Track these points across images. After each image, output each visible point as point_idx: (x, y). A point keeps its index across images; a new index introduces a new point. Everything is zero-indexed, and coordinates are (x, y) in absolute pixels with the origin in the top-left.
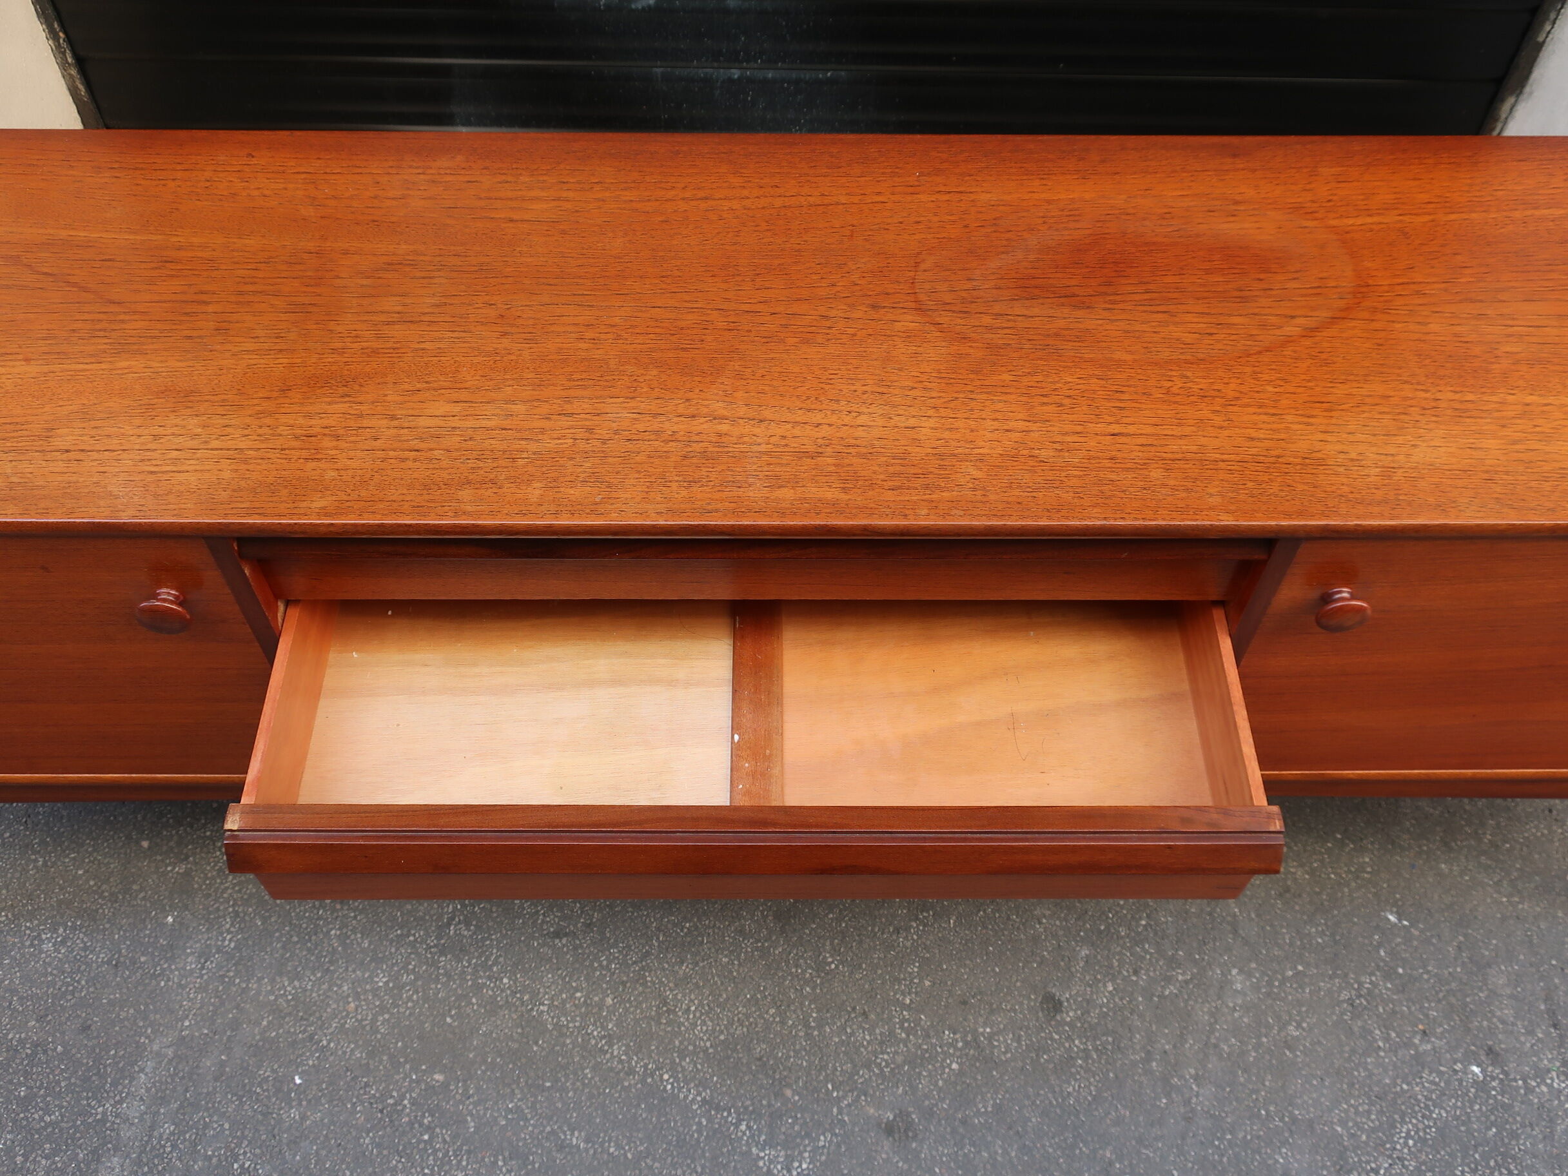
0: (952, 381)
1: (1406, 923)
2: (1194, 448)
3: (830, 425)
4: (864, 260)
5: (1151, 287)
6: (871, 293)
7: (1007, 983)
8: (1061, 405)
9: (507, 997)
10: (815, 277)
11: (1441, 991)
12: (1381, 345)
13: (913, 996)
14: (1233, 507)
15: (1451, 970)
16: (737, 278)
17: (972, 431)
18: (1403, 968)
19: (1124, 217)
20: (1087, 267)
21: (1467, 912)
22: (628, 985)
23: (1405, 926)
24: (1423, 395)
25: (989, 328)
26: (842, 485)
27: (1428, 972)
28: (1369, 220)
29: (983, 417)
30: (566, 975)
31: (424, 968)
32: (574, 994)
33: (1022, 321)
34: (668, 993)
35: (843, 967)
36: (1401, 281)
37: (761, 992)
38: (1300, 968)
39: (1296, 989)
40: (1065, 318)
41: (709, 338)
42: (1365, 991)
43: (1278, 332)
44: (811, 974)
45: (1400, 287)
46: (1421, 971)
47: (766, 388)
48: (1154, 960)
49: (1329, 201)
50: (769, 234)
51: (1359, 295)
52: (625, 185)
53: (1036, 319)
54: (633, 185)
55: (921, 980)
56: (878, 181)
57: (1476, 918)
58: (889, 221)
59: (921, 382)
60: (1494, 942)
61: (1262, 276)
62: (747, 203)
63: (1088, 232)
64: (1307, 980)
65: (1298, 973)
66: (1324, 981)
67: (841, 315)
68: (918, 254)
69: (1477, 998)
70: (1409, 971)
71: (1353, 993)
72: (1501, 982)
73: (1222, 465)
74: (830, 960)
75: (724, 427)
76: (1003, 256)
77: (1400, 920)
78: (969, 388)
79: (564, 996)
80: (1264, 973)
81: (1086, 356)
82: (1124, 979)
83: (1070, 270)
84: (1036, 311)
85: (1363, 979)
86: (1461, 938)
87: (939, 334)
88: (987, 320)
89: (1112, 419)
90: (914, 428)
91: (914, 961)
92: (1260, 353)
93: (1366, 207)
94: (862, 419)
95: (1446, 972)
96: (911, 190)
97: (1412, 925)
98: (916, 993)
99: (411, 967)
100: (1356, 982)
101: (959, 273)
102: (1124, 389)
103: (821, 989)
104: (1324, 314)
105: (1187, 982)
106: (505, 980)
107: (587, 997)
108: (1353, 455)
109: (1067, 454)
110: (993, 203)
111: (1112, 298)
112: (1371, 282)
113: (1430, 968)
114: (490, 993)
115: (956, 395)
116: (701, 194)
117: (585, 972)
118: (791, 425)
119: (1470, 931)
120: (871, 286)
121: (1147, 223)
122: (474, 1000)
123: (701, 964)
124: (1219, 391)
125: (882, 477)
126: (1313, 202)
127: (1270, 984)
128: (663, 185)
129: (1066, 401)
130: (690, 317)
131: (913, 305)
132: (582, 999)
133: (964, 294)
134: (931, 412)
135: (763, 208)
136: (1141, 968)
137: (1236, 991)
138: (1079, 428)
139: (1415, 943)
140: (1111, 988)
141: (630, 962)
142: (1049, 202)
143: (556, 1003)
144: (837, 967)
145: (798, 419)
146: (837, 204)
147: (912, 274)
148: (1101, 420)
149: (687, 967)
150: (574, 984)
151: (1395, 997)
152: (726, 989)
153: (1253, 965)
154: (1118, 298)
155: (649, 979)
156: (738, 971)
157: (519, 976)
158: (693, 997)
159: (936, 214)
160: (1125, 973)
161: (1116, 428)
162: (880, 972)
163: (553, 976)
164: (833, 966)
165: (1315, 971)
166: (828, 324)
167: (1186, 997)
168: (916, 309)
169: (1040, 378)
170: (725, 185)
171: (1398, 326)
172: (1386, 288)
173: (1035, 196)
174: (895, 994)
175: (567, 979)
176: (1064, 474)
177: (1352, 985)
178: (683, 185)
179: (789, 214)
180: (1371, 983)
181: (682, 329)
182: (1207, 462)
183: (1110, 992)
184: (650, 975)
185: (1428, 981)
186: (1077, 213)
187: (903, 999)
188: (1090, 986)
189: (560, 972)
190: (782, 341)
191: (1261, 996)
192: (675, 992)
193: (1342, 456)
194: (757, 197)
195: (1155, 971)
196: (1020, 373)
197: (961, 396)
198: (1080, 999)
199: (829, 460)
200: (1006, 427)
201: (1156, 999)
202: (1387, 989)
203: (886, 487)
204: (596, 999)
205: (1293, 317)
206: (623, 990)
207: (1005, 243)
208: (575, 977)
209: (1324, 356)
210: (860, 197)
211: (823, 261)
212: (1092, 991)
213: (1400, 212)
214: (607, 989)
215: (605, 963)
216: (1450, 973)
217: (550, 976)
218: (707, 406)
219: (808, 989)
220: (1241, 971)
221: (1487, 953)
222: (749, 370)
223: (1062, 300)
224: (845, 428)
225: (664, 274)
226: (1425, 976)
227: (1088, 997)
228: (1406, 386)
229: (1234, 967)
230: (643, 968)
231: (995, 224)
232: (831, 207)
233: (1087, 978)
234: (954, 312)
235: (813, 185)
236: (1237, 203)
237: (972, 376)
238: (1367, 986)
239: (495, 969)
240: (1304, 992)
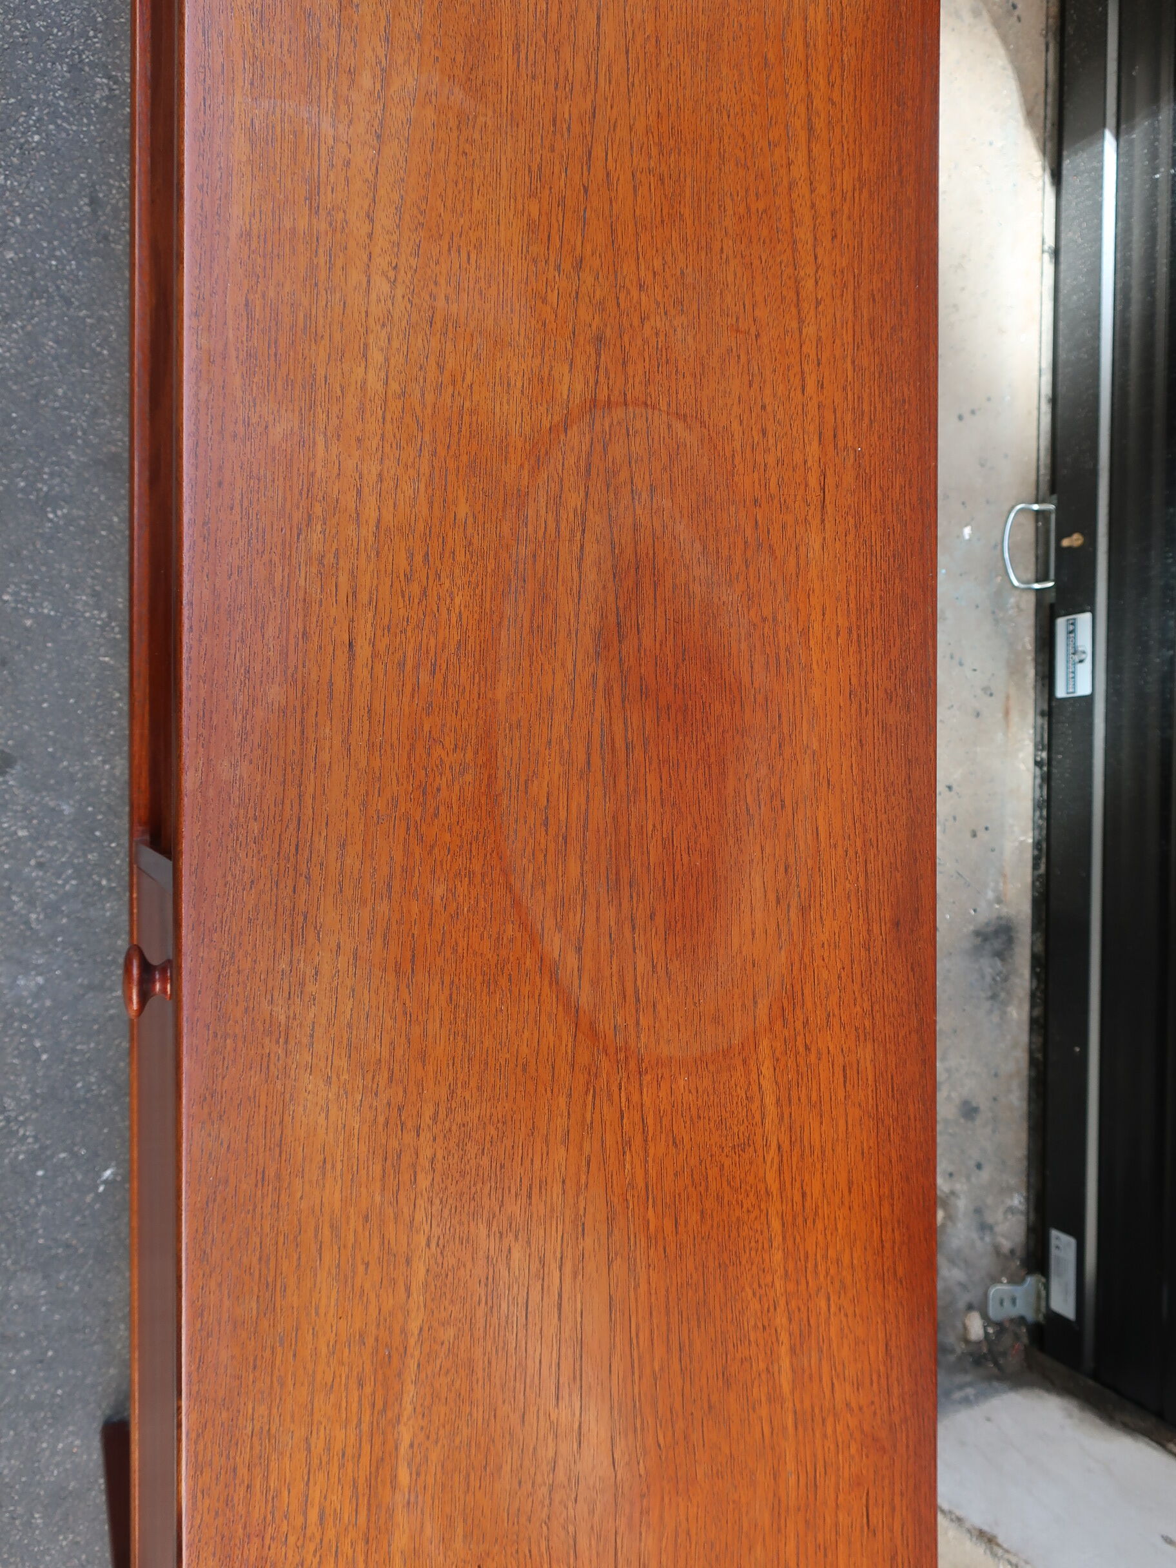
0: (455, 429)
1: (101, 1189)
2: (325, 757)
3: (370, 236)
4: (690, 339)
5: (638, 753)
6: (626, 339)
7: (28, 714)
8: (408, 579)
9: (17, 138)
10: (657, 264)
11: (15, 1216)
12: (524, 1070)
13: (13, 605)
14: (211, 793)
15: (41, 1231)
16: (654, 151)
17: (359, 440)
18: (43, 1177)
19: (775, 737)
20: (677, 666)
21: (116, 1263)
22: (30, 278)
23: (97, 1187)
24: (428, 1112)
25: (557, 501)
26: (255, 232)
27: (38, 1205)
28: (770, 1100)
29: (387, 462)
30: (43, 208)
31: (54, 46)
32: (19, 215)
33: (571, 552)
34: (20, 323)
35: (50, 528)
36: (650, 1121)
37: (20, 430)
38: (44, 1057)
39: (17, 1048)
40: (577, 615)
41: (538, 88)
42: (15, 1128)
43: (550, 923)
44: (41, 489)
45: (637, 1118)
46: (40, 1197)
47: (442, 155)
48: (56, 888)
49: (807, 1048)
50: (742, 210)
51: (622, 1056)
52: (837, 16)
53: (576, 574)
54: (837, 25)
55: (32, 616)
56: (844, 389)
57: (108, 1271)
58: (768, 391)
59: (454, 383)
60: (77, 1288)
61: (659, 920)
62: (804, 189)
63: (746, 679)
64: (28, 1062)
65: (37, 1053)
66: (27, 1082)
67: (583, 289)
68: (703, 424)
69: (5, 1256)
70: (39, 1183)
71: (13, 1114)
72: (25, 1287)
73: (292, 793)
74: (59, 513)
75: (366, 80)
76: (698, 546)
77: (106, 1182)
78: (442, 451)
79: (17, 204)
80: (38, 1013)
81: (504, 633)
82: (32, 852)
83: (670, 643)
84: (591, 576)
85: (30, 1128)
86: (81, 1250)
87: (546, 424)
88: (574, 500)
89: (381, 646)
90: (365, 356)
91: (57, 611)
92: (509, 888)
93: (795, 1100)
94: (381, 286)
95: (38, 1226)
96: (829, 434)
97: (98, 1196)
98: (16, 609)
99: (55, 31)
100: (27, 1119)
101: (666, 476)
102: (439, 676)
103: (21, 499)
104: (585, 998)
105: (27, 923)
106: (37, 138)
107: (15, 231)
108: (311, 988)
109: (314, 570)
110: (803, 549)
111: (616, 689)
112: (647, 1078)
113: (43, 1208)
114: (21, 120)
115: (428, 428)
116: (820, 124)
117: (46, 230)
118: (371, 178)
119: (91, 1262)
120: (639, 342)
121: (764, 771)
122: (12, 101)
123: (55, 364)
124: (436, 815)
125: (271, 294)
126: (806, 1023)
127: (24, 1019)
128: (836, 70)
129: (415, 589)
130: (580, 66)
131: (602, 396)
132: (11, 224)
133: (624, 475)
134: (394, 386)
135: (792, 211)
136: (46, 872)
137: (15, 979)
138: (363, 597)
139: (75, 1195)
140: (21, 833)
141: (59, 282)
142: (805, 633)
143: (7, 194)
144: (51, 521)
145: (382, 192)
146: (801, 321)
147: (664, 408)
148: (379, 633)
149: (52, 347)
150: (31, 216)
151: (6, 1161)
152: (22, 390)
153: (48, 1003)
154: (616, 699)
155: (37, 302)
156: (46, 405)
157: (42, 153)
158: (14, 351)
159: (780, 462)
160: (39, 853)
161: (363, 651)
162: (44, 569)
163: (42, 193)
164: (51, 516)
165: (40, 1074)
166: (567, 266)
167: (9, 919)
168: (594, 401)
169: (461, 557)
170: (838, 162)
171: (562, 1101)
172: (635, 1098)
173: (816, 615)
174: (16, 585)
175: (37, 209)
176: (276, 558)
177: (22, 1114)
178: (836, 99)
179: (779, 247)
180: (25, 1137)
181: (557, 51)
182: (297, 772)
183: (15, 833)
184: (41, 304)
185: (27, 1203)
186: (784, 670)
187: (8, 593)
188: (24, 811)
189: (47, 201)
190: (532, 195)
191: (9, 1006)
192: (20, 331)
193: (310, 971)
194: (813, 206)
195: (42, 887)
196: (469, 531)
197: (427, 438)
198: (7, 797)
199: (303, 224)
200: (366, 490)
201: (6, 884)
202: (17, 1154)
203: (251, 297)
204: (13, 240)
205: (579, 949)
206: (23, 272)
207: (725, 553)
208: (40, 218)
209: (503, 981)
210: (813, 356)
211: (689, 280)
212: (16, 812)
213: (786, 1146)
214: (25, 253)
215: (58, 253)
216: (36, 1230)
217: (42, 189)
218: (407, 62)
219: (22, 484)
220: (41, 988)
221: (62, 1277)
222: (477, 136)
223: (612, 619)
224: (365, 258)
225: (663, 43)
226: (33, 1201)
227: (10, 806)
228: (444, 1092)
229: (46, 980)
230: (50, 297)
231: (760, 545)
232: (794, 311)
233: (34, 809)
234: (589, 455)
235: (837, 293)
236: (804, 911)
237: (464, 458)
238: (21, 1132)
239: (51, 127)
240: (15, 1057)
